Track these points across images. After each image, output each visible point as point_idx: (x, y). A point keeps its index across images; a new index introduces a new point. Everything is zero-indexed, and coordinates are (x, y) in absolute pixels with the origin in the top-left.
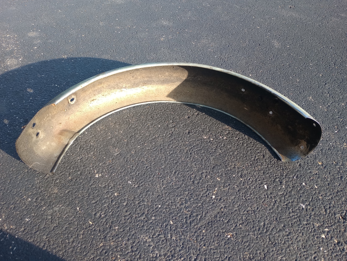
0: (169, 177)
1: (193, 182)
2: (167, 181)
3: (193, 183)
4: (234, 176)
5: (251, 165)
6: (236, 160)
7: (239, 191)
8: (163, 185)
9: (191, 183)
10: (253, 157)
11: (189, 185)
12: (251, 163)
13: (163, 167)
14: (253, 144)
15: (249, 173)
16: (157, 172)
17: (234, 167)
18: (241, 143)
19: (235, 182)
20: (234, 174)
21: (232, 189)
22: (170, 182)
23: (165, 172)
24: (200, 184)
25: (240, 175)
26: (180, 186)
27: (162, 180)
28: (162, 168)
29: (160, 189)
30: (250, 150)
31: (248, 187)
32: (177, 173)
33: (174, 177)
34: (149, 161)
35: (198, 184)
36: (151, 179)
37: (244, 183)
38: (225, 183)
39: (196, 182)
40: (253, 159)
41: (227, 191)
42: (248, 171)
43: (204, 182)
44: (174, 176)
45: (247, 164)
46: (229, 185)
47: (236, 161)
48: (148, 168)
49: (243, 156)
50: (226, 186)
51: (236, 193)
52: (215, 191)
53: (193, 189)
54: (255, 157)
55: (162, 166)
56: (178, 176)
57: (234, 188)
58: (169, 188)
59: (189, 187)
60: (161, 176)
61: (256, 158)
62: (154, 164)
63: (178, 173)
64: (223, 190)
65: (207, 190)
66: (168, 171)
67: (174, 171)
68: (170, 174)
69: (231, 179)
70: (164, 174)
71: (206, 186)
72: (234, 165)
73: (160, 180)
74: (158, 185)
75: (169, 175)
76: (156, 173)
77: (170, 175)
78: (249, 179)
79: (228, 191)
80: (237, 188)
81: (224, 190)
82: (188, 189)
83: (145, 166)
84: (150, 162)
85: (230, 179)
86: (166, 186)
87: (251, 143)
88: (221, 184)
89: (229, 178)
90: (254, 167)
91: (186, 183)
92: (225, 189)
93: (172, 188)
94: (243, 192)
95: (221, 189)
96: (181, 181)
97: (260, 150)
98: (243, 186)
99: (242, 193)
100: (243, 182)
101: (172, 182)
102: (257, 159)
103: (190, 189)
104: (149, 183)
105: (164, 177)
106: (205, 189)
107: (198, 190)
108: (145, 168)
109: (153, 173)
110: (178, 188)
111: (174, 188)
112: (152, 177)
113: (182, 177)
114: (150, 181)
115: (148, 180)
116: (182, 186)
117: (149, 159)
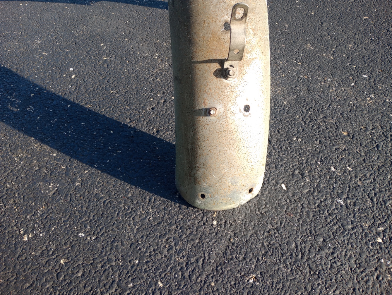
0: (141, 210)
2: (140, 217)
8: (135, 224)
9: (176, 210)
11: (175, 213)
13: (130, 195)
16: (122, 205)
22: (146, 217)
23: (135, 202)
26: (161, 220)
27: (132, 217)
28: (129, 198)
29: (132, 233)
32: (153, 200)
33: (150, 207)
34: (106, 192)
36: (114, 220)
48: (106, 203)
52: (215, 214)
53: (182, 219)
55: (128, 194)
56: (155, 204)
58: (145, 227)
59: (176, 217)
60: (130, 211)
63: (155, 200)
65: (203, 215)
66: (139, 199)
67: (148, 198)
70: (133, 206)
73: (130, 217)
74: (128, 227)
75: (141, 206)
76: (121, 208)
77: (143, 205)
82: (175, 220)
83: (101, 201)
84: (108, 193)
86: (140, 226)
91: (169, 211)
94: (255, 204)
96: (162, 211)
101: (148, 215)
103: (177, 220)
104: (113, 227)
105: (134, 211)
106: (200, 214)
107: (189, 218)
108: (102, 204)
109: (116, 210)
110: (159, 223)
111: (153, 225)
112: (116, 215)
113: (161, 205)
114: (114, 223)
115: (110, 222)
116: (165, 219)
117: (105, 189)
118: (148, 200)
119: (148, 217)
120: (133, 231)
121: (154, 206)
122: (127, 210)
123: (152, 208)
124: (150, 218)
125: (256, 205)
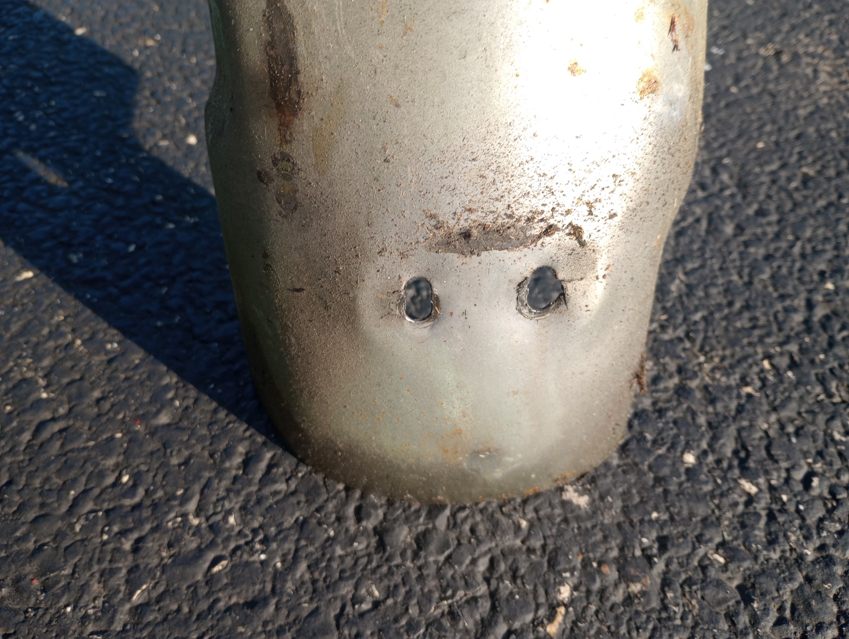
1: (381, 533)
3: (381, 546)
4: (690, 459)
5: (793, 365)
6: (687, 335)
7: (746, 593)
10: (795, 310)
12: (793, 348)
14: (779, 222)
15: (791, 429)
17: (682, 391)
18: (698, 221)
19: (702, 511)
20: (688, 447)
21: (689, 582)
24: (433, 557)
25: (736, 452)
30: (768, 257)
31: (810, 553)
35: (416, 556)
37: (771, 517)
38: (626, 526)
39: (404, 535)
40: (798, 318)
41: (655, 604)
42: (785, 414)
43: (467, 527)
44: (238, 493)
45: (769, 357)
46: (663, 543)
47: (688, 345)
49: (730, 304)
50: (638, 553)
51: (731, 617)
54: (810, 305)
57: (703, 568)
61: (820, 312)
62: (98, 401)
64: (618, 597)
68: (207, 474)
69: (673, 488)
71: (483, 565)
72: (680, 370)
78: (807, 482)
79: (665, 608)
80: (725, 568)
81: (629, 599)
85: (666, 492)
87: (761, 213)
88: (599, 536)
89: (658, 480)
90: (822, 381)
92: (636, 588)
93: (204, 606)
95: (602, 592)
97: (829, 255)
98: (771, 542)
99: (773, 616)
100: (761, 506)
102: (827, 318)
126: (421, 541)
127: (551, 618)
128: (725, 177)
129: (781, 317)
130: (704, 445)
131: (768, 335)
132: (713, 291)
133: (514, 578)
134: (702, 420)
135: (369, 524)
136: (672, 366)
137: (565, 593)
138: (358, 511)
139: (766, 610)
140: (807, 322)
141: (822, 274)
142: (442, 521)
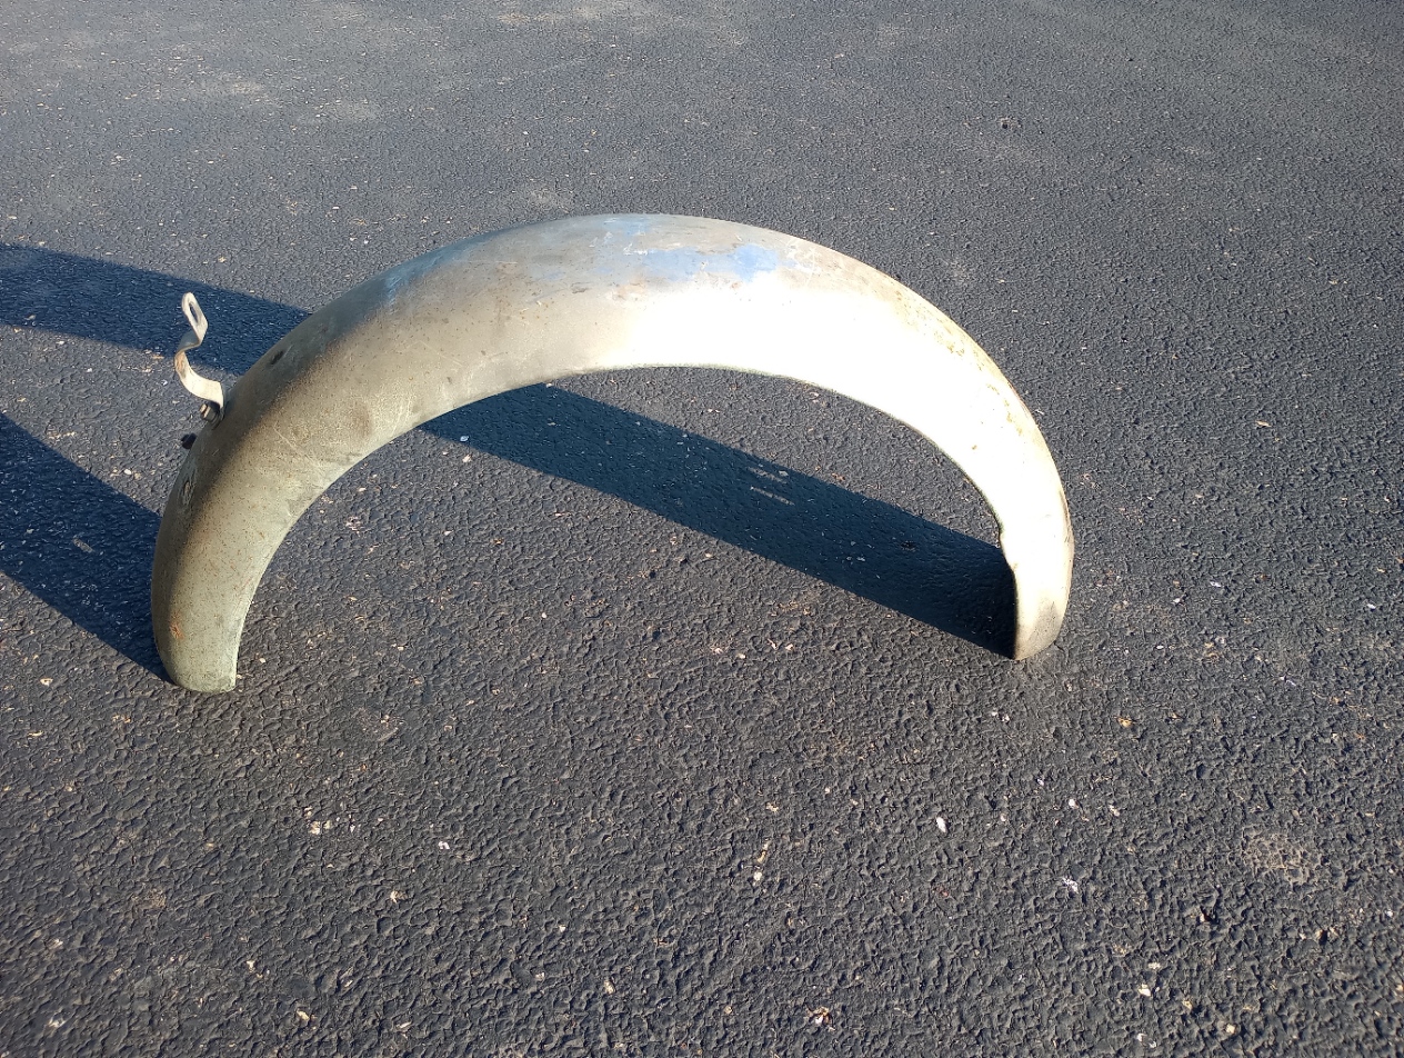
0: (589, 815)
1: (681, 825)
2: (583, 831)
3: (681, 829)
4: (828, 790)
5: (886, 745)
6: (834, 730)
7: (847, 846)
8: (569, 844)
9: (671, 831)
10: (892, 717)
11: (668, 836)
12: (888, 736)
13: (566, 776)
14: (892, 666)
15: (879, 776)
16: (545, 796)
17: (828, 759)
18: (846, 665)
19: (831, 813)
20: (827, 785)
21: (822, 842)
22: (598, 833)
23: (576, 795)
24: (706, 833)
25: (850, 787)
26: (632, 846)
27: (566, 827)
28: (562, 782)
29: (560, 862)
30: (881, 687)
31: (879, 829)
32: (620, 797)
33: (609, 813)
34: (511, 758)
35: (698, 833)
36: (523, 826)
37: (863, 814)
38: (795, 820)
39: (692, 825)
40: (893, 721)
41: (806, 850)
42: (877, 770)
43: (721, 821)
44: (611, 809)
45: (873, 742)
46: (811, 826)
47: (833, 735)
48: (508, 784)
49: (858, 713)
50: (800, 831)
51: (839, 855)
52: (763, 856)
53: (681, 853)
54: (900, 714)
55: (563, 773)
56: (624, 808)
57: (829, 836)
58: (593, 856)
59: (668, 847)
60: (562, 812)
61: (905, 717)
62: (531, 768)
63: (624, 797)
64: (790, 848)
65: (734, 853)
66: (587, 789)
67: (608, 789)
68: (593, 801)
69: (819, 803)
70: (571, 802)
71: (729, 837)
72: (827, 749)
73: (559, 826)
74: (553, 849)
75: (590, 807)
76: (543, 802)
77: (595, 805)
78: (883, 800)
79: (810, 851)
80: (839, 836)
81: (794, 849)
82: (664, 853)
83: (497, 776)
84: (517, 762)
85: (815, 805)
86: (581, 850)
87: (883, 660)
88: (783, 824)
89: (812, 800)
90: (899, 753)
91: (655, 831)
92: (797, 844)
93: (604, 854)
94: (862, 852)
95: (782, 846)
96: (637, 828)
97: (916, 686)
98: (862, 825)
99: (858, 854)
100: (859, 811)
101: (602, 830)
102: (909, 720)
103: (669, 855)
104: (518, 842)
105: (572, 815)
106: (726, 850)
107: (699, 855)
108: (499, 785)
109: (530, 804)
110: (626, 853)
111: (611, 854)
112: (528, 817)
113: (638, 811)
114: (521, 834)
115: (513, 829)
116: (641, 846)
117: (510, 750)
118: (607, 794)
119: (603, 834)
120: (563, 861)
121: (621, 812)
122: (556, 811)
123: (615, 814)
124: (606, 837)
125: (865, 853)
126: (700, 827)
127: (760, 856)
128: (865, 637)
129: (884, 720)
130: (836, 784)
131: (876, 730)
132: (850, 706)
133: (743, 842)
134: (836, 773)
135: (675, 821)
136: (824, 746)
137: (766, 847)
138: (669, 815)
139: (854, 852)
140: (897, 723)
141: (911, 696)
142: (709, 819)
